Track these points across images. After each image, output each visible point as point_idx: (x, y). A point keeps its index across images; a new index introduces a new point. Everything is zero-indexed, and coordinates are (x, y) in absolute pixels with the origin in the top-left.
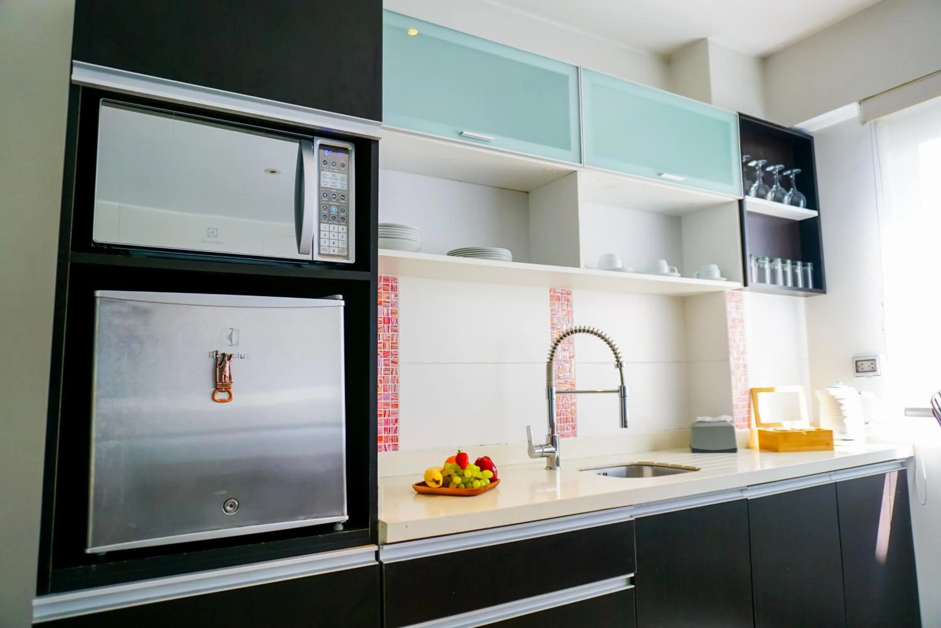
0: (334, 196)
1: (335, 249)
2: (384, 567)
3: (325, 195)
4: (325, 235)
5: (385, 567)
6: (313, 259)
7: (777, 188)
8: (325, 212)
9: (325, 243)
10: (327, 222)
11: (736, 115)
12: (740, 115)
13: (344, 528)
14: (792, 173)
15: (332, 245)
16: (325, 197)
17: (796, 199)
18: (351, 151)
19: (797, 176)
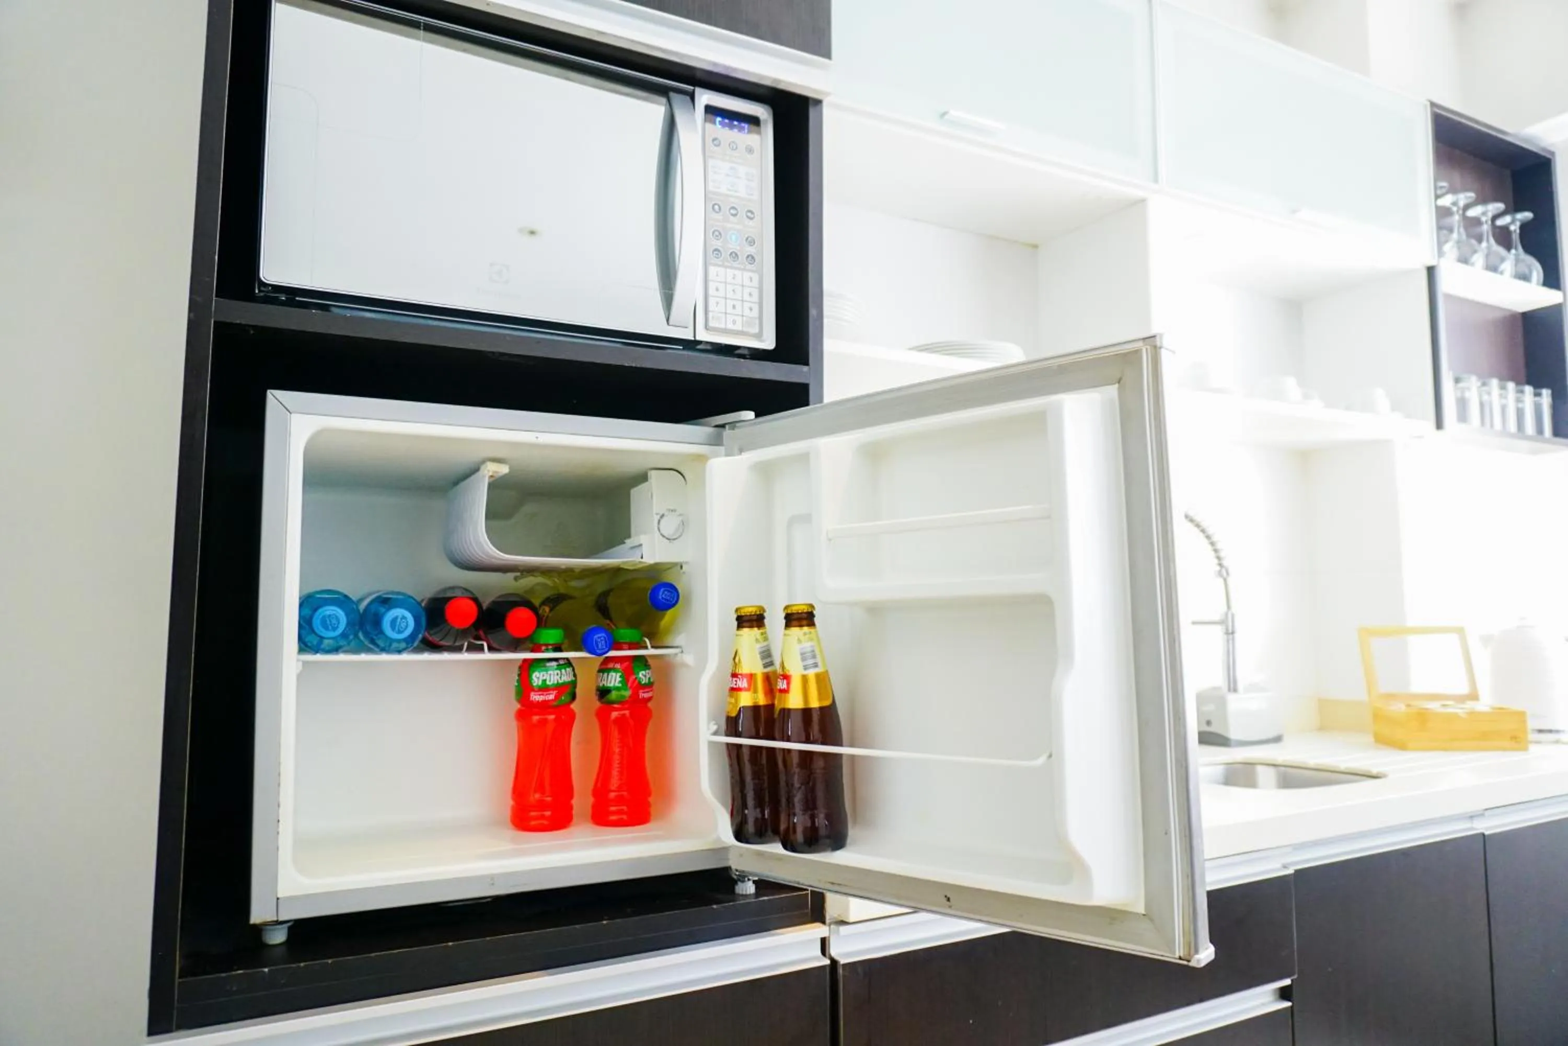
0: (733, 212)
1: (736, 318)
2: (840, 971)
3: (716, 207)
4: (717, 290)
5: (843, 970)
6: (695, 337)
7: (1489, 248)
8: (717, 244)
9: (717, 306)
10: (720, 263)
11: (1426, 106)
12: (1433, 104)
13: (756, 888)
14: (1514, 222)
15: (730, 310)
16: (717, 212)
17: (1523, 269)
18: (766, 121)
19: (1524, 227)
